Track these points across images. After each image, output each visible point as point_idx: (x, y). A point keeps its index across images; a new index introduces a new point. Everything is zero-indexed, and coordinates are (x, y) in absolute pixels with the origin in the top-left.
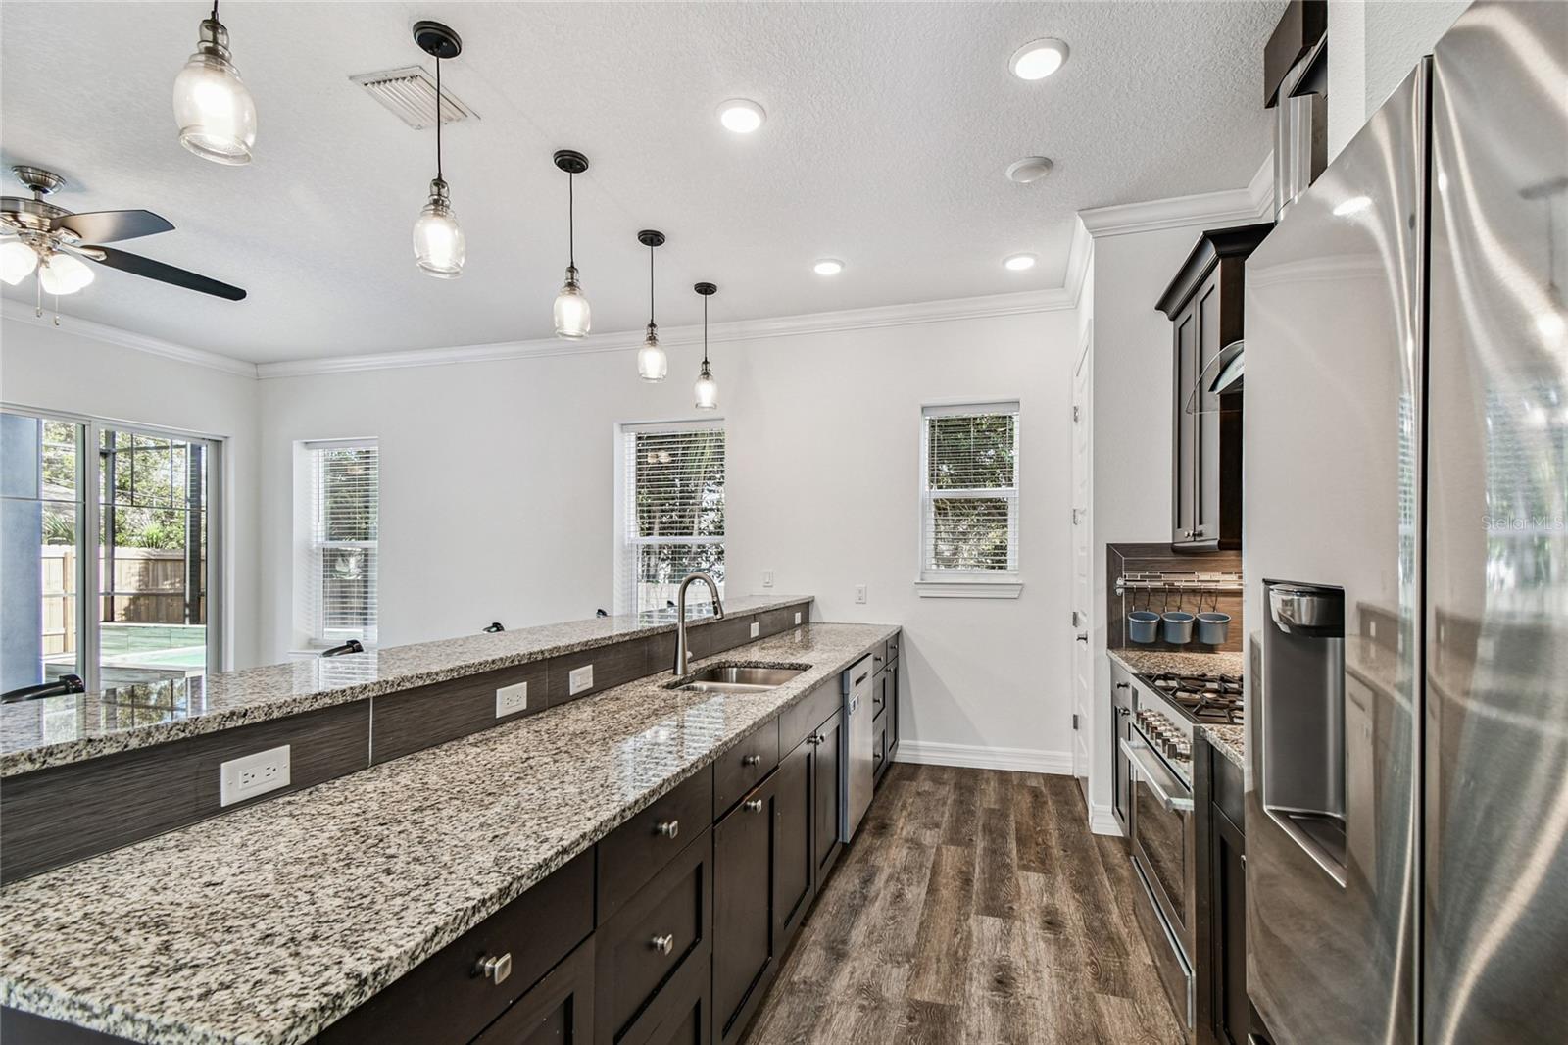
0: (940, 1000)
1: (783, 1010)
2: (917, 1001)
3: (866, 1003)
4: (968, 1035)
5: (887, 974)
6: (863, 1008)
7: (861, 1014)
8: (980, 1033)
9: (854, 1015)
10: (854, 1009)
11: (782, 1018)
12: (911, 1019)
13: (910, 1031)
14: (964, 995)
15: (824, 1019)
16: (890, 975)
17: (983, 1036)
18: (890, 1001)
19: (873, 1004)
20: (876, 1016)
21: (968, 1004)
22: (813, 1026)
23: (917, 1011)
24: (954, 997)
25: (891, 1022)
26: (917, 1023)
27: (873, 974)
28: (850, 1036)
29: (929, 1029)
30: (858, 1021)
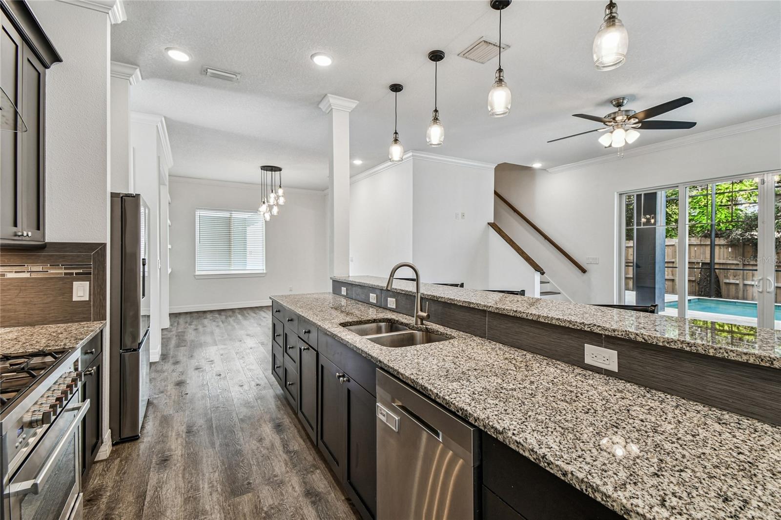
0: (237, 499)
1: (310, 458)
2: (249, 492)
3: (276, 479)
4: (217, 490)
5: (274, 497)
6: (275, 476)
7: (274, 473)
8: (211, 494)
9: (277, 471)
10: (279, 473)
11: (307, 456)
12: (249, 483)
13: (247, 479)
14: (224, 509)
15: (289, 464)
16: (272, 498)
17: (209, 494)
18: (264, 485)
19: (271, 480)
20: (267, 476)
21: (220, 506)
22: (291, 460)
23: (248, 488)
24: (229, 506)
25: (258, 477)
26: (246, 483)
27: (282, 494)
28: (273, 464)
29: (238, 483)
30: (274, 470)
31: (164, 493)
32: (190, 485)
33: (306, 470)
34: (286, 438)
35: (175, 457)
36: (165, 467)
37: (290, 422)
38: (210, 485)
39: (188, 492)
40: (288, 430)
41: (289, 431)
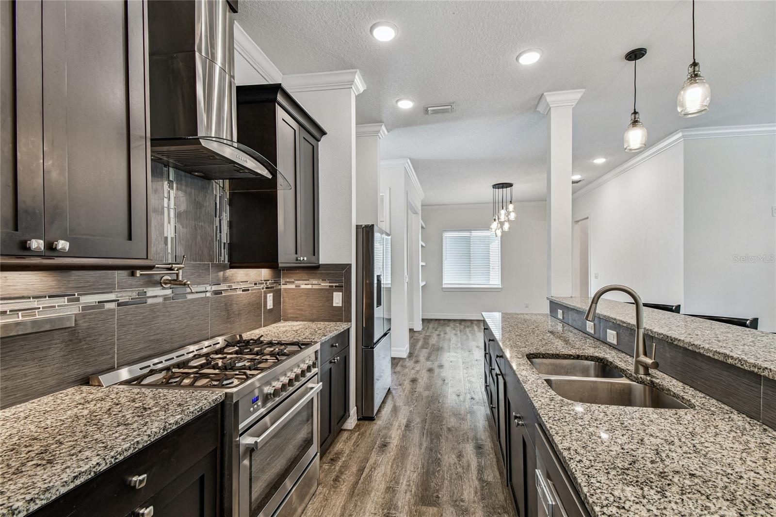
0: (424, 508)
1: (501, 497)
2: (435, 506)
3: (462, 504)
4: (411, 491)
6: (462, 501)
7: (462, 497)
8: (406, 493)
9: (466, 496)
10: (467, 500)
11: (499, 493)
12: (438, 497)
13: (438, 491)
14: (411, 512)
15: (479, 493)
17: (405, 491)
18: (449, 505)
19: (458, 503)
20: (455, 496)
21: (409, 507)
22: (482, 490)
23: (435, 501)
24: (416, 512)
25: (447, 494)
26: (435, 495)
28: (464, 486)
29: (429, 492)
30: (462, 494)
31: (375, 475)
32: (394, 476)
33: (493, 509)
34: (483, 464)
35: (392, 445)
36: (383, 451)
37: (492, 448)
38: (408, 484)
39: (391, 482)
40: (487, 455)
41: (488, 457)
